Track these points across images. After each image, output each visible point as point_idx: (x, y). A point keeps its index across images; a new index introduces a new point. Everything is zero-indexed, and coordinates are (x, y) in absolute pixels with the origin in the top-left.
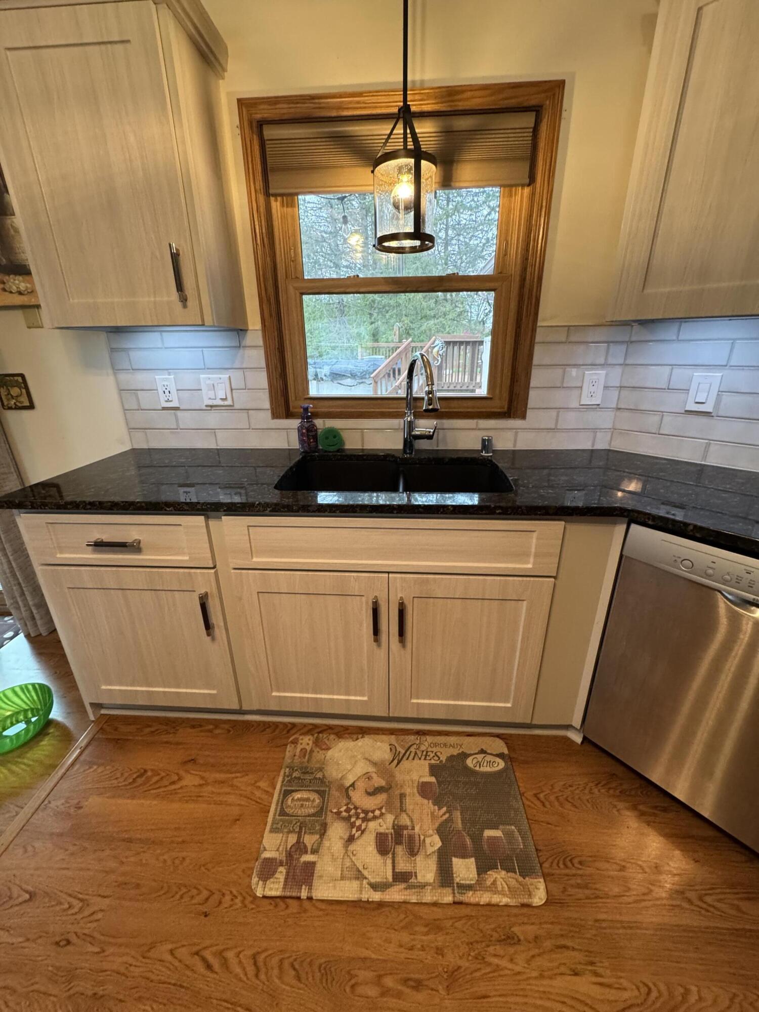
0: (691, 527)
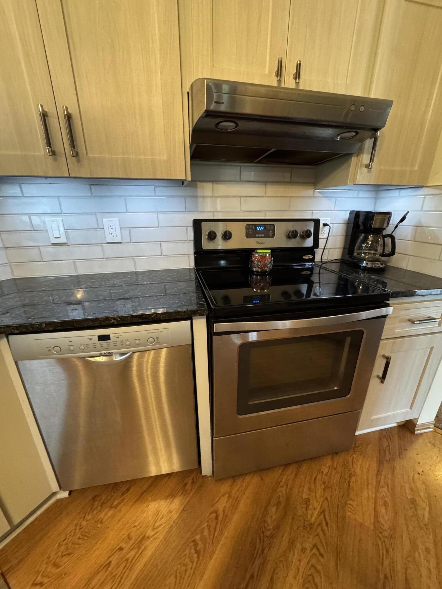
0: (44, 325)
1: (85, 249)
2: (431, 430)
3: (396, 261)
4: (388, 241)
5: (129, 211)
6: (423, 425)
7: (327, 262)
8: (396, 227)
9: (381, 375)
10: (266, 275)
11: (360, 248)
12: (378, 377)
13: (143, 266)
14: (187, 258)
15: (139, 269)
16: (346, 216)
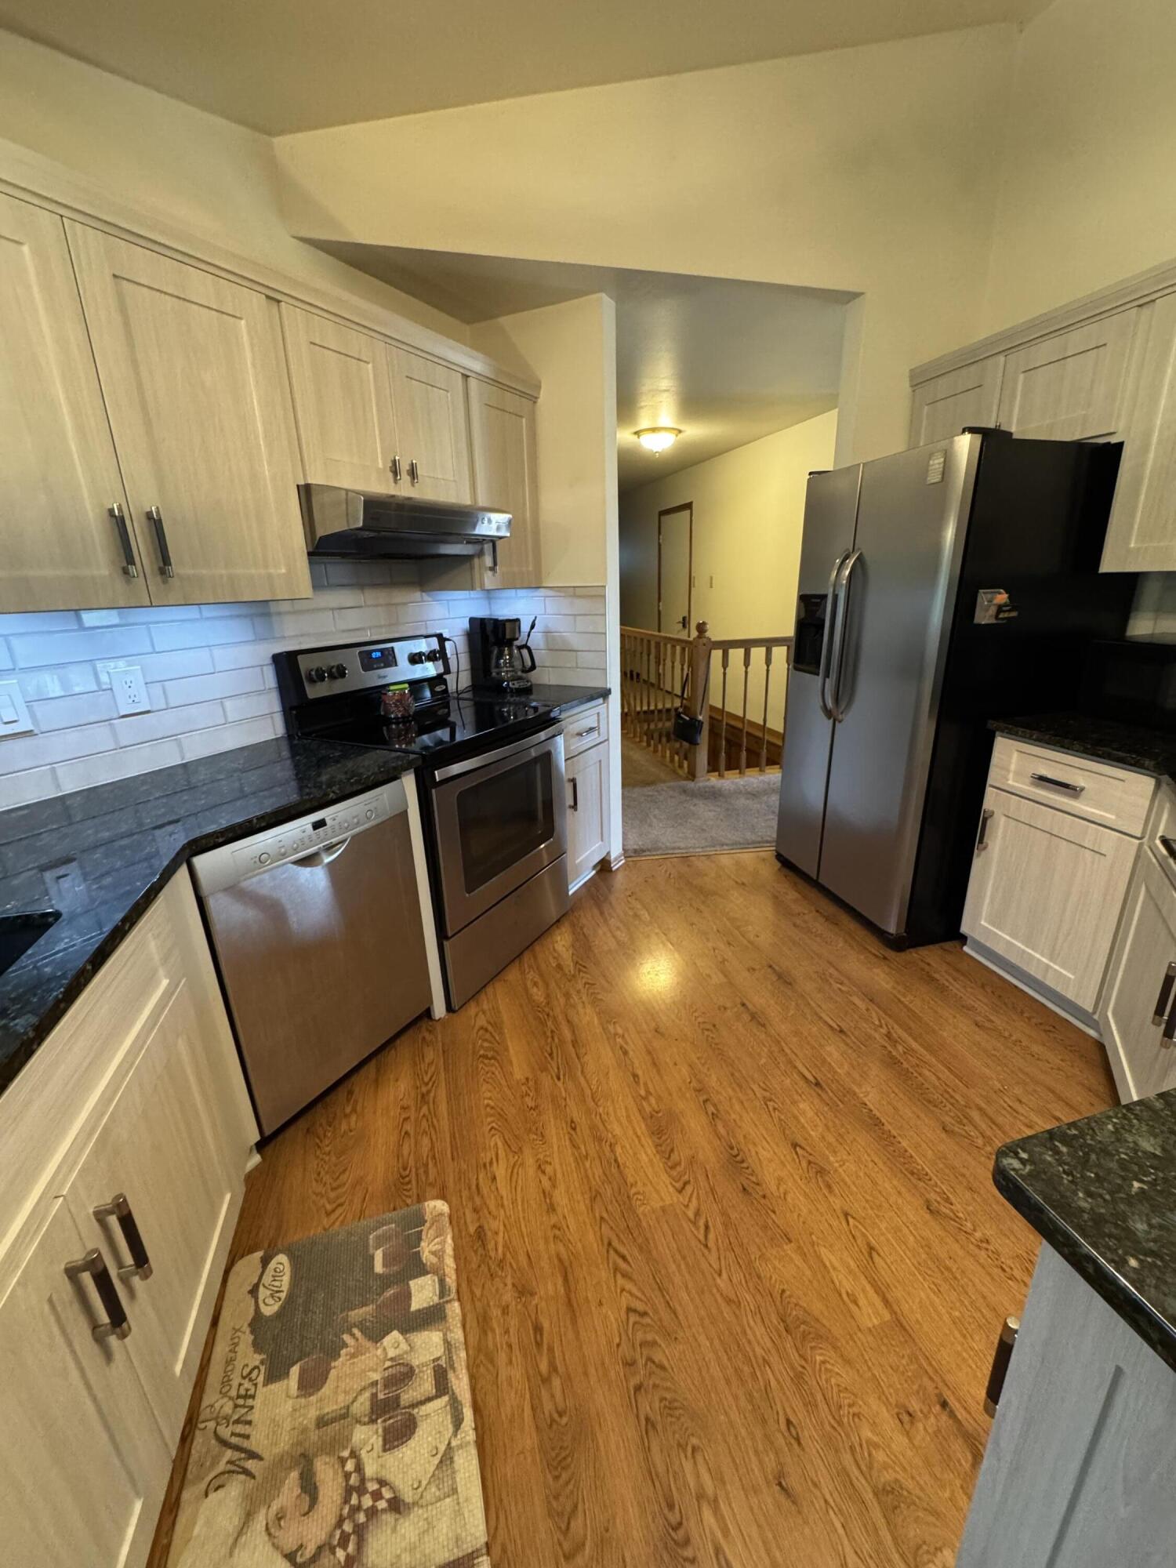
1: (73, 736)
2: (623, 862)
3: (535, 677)
4: (525, 652)
5: (157, 650)
6: (616, 859)
7: (462, 692)
8: (529, 635)
9: (572, 804)
10: (410, 722)
11: (498, 666)
12: (570, 807)
13: (197, 749)
14: (269, 721)
15: (190, 757)
16: (466, 625)
